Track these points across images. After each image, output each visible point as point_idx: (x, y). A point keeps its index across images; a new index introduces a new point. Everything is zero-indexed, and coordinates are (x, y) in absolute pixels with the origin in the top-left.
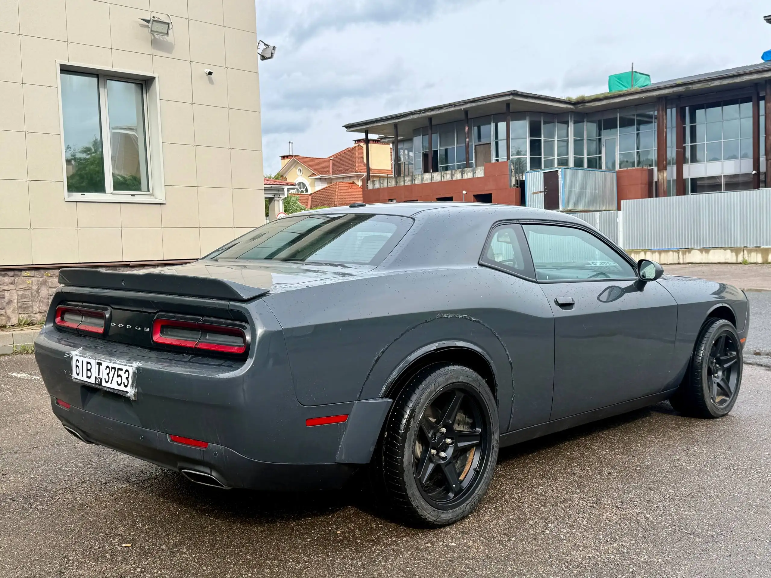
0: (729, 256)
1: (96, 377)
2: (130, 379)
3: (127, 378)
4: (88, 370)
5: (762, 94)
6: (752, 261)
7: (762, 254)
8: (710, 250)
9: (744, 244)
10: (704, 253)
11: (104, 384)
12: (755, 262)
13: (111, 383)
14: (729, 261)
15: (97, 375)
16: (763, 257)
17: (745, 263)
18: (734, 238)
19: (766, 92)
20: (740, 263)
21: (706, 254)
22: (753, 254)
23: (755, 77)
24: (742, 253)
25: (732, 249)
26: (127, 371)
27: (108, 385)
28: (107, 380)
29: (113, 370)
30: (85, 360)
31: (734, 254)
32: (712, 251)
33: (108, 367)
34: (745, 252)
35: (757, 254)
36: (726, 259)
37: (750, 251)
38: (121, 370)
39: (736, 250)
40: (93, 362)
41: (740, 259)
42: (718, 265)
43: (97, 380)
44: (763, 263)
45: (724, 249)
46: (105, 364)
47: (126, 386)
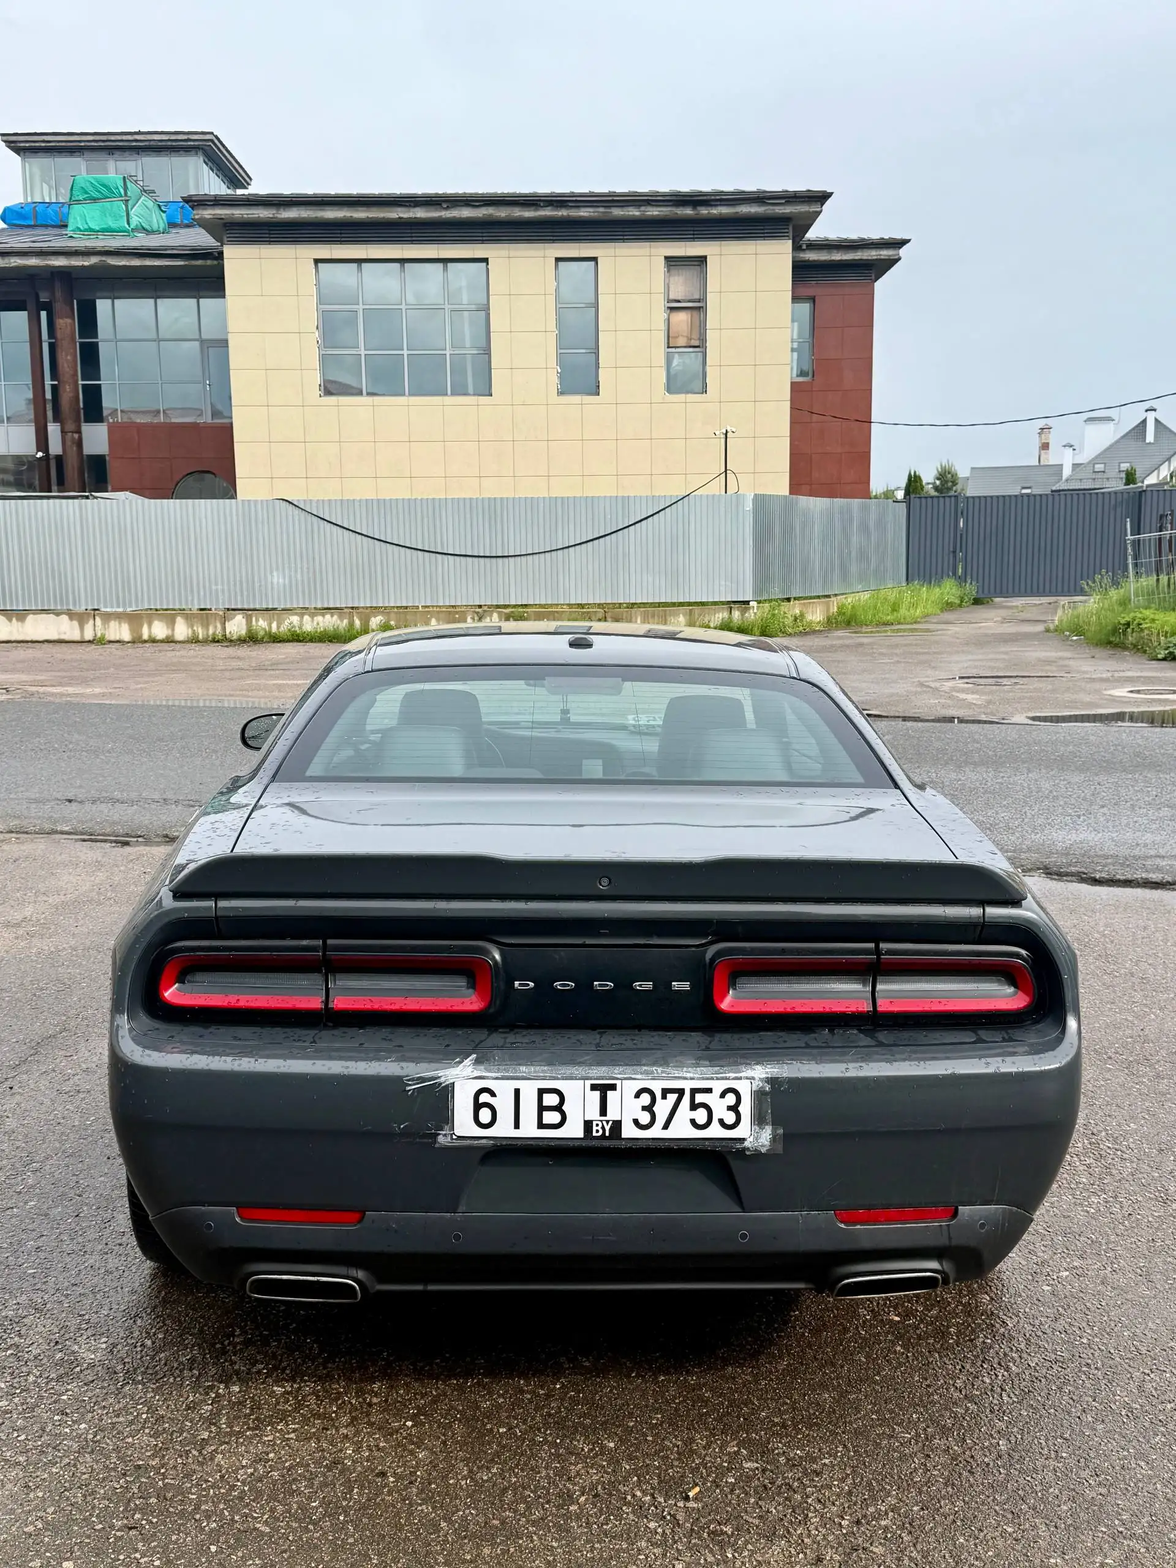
0: (65, 628)
5: (44, 298)
6: (112, 638)
7: (130, 625)
8: (28, 614)
9: (93, 604)
10: (14, 619)
12: (118, 639)
14: (66, 637)
16: (132, 630)
17: (98, 641)
18: (73, 593)
19: (53, 293)
20: (89, 642)
21: (20, 623)
22: (113, 624)
23: (33, 261)
24: (91, 622)
25: (71, 615)
31: (75, 623)
32: (30, 618)
34: (98, 619)
35: (120, 623)
36: (59, 634)
37: (107, 617)
39: (81, 618)
41: (89, 635)
42: (46, 645)
44: (133, 642)
45: (53, 613)
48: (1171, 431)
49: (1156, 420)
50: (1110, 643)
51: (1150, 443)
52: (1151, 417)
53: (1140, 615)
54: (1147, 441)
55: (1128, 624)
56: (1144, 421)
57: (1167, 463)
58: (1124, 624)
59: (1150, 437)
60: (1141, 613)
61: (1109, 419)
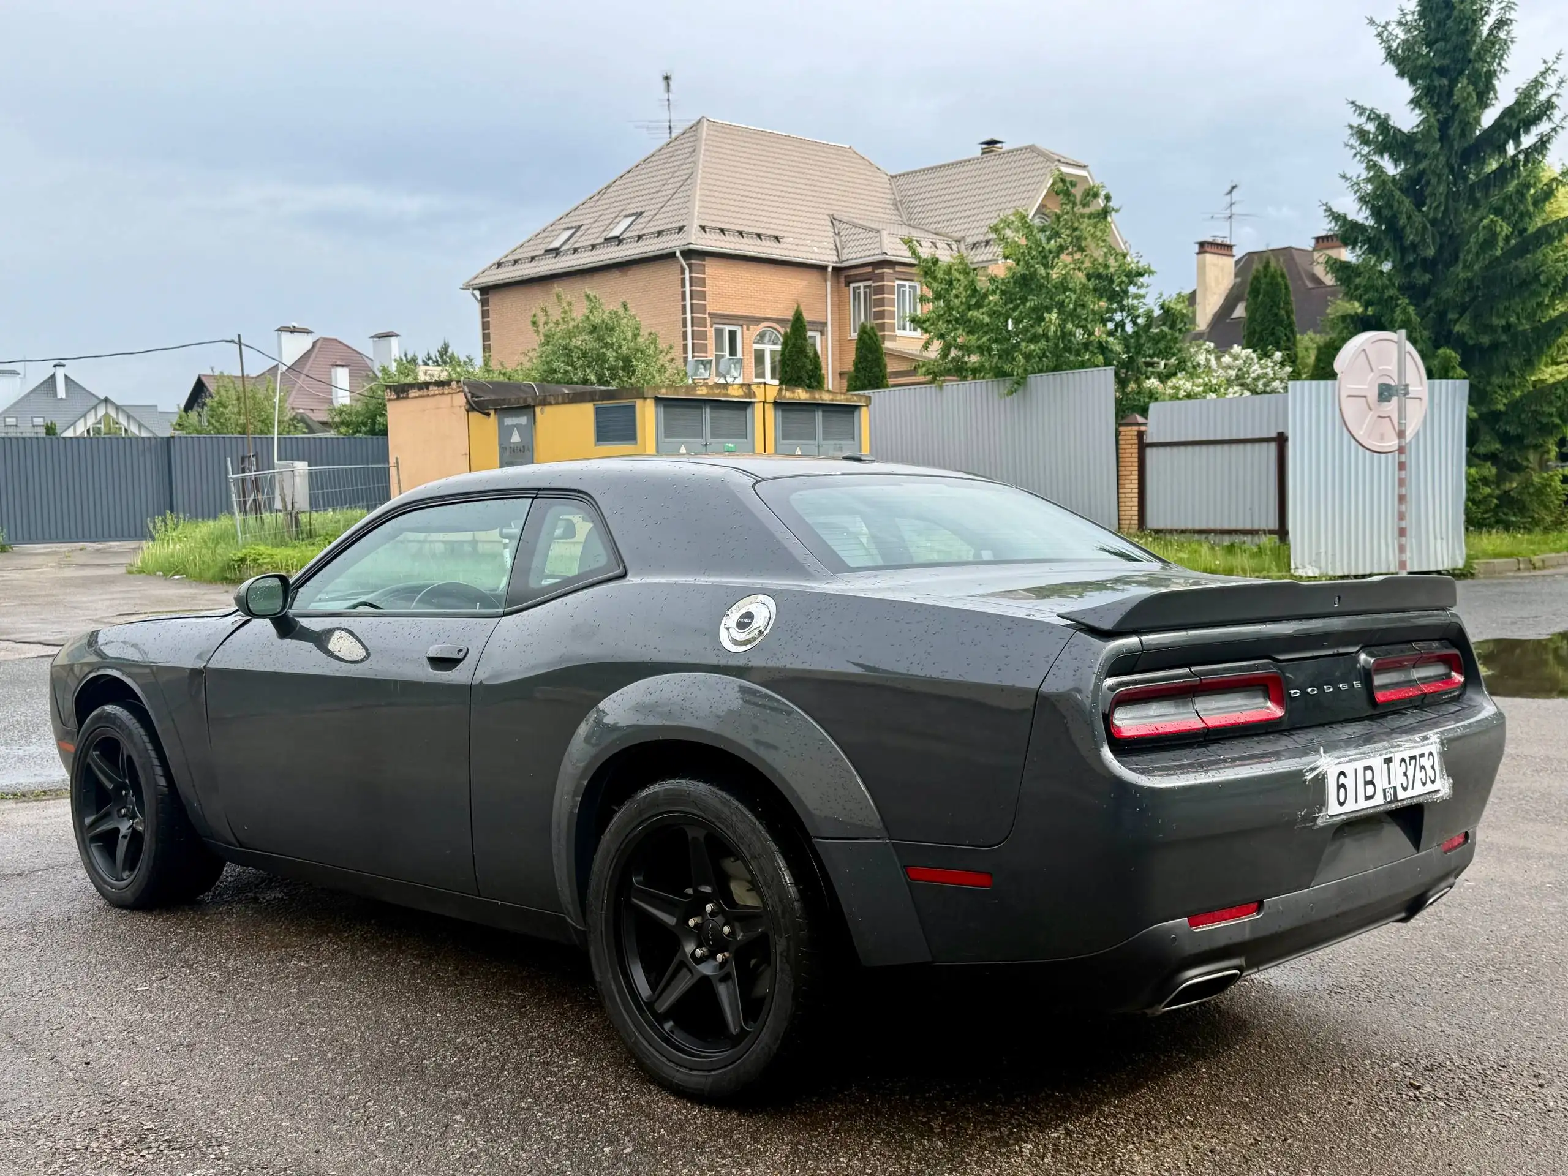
1: (1384, 790)
2: (1437, 767)
3: (1433, 767)
4: (1367, 783)
11: (1401, 795)
13: (1413, 788)
15: (1386, 785)
26: (1431, 754)
27: (1410, 793)
28: (1405, 786)
29: (1413, 762)
30: (1360, 765)
33: (1403, 760)
38: (1422, 755)
40: (1377, 762)
43: (1388, 794)
46: (1397, 758)
47: (1433, 782)
48: (84, 389)
49: (66, 376)
50: (226, 579)
51: (61, 399)
52: (60, 373)
53: (253, 551)
54: (59, 396)
55: (242, 560)
56: (53, 377)
57: (83, 419)
58: (237, 561)
59: (61, 392)
60: (253, 549)
61: (14, 373)
